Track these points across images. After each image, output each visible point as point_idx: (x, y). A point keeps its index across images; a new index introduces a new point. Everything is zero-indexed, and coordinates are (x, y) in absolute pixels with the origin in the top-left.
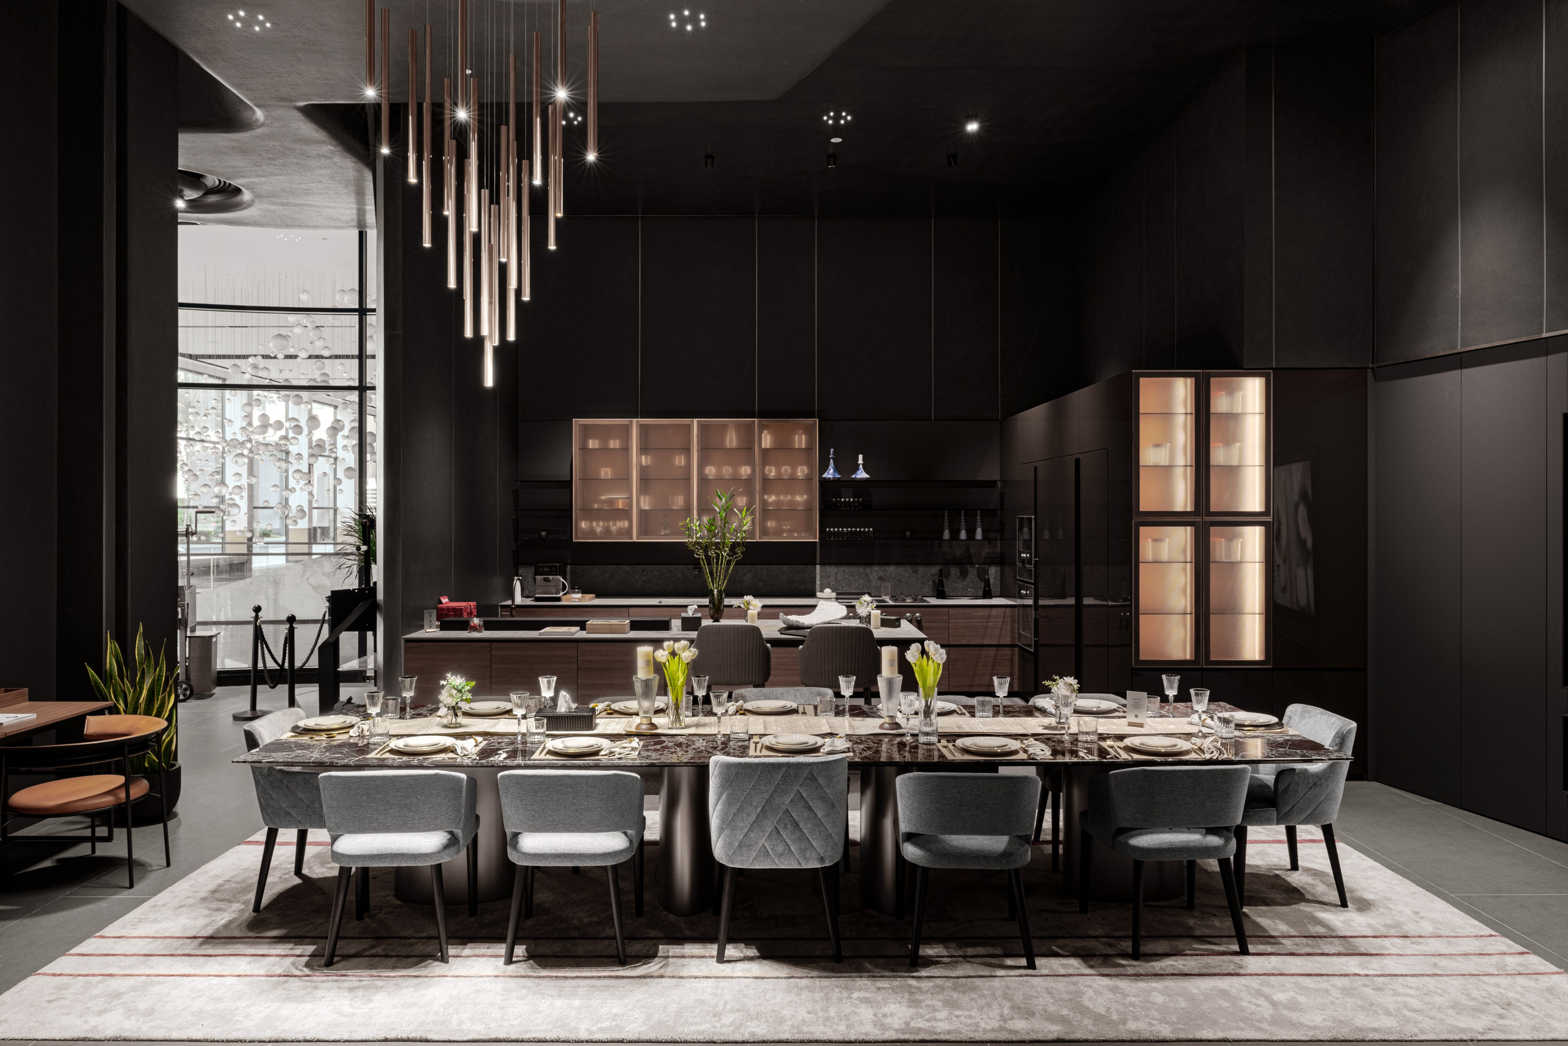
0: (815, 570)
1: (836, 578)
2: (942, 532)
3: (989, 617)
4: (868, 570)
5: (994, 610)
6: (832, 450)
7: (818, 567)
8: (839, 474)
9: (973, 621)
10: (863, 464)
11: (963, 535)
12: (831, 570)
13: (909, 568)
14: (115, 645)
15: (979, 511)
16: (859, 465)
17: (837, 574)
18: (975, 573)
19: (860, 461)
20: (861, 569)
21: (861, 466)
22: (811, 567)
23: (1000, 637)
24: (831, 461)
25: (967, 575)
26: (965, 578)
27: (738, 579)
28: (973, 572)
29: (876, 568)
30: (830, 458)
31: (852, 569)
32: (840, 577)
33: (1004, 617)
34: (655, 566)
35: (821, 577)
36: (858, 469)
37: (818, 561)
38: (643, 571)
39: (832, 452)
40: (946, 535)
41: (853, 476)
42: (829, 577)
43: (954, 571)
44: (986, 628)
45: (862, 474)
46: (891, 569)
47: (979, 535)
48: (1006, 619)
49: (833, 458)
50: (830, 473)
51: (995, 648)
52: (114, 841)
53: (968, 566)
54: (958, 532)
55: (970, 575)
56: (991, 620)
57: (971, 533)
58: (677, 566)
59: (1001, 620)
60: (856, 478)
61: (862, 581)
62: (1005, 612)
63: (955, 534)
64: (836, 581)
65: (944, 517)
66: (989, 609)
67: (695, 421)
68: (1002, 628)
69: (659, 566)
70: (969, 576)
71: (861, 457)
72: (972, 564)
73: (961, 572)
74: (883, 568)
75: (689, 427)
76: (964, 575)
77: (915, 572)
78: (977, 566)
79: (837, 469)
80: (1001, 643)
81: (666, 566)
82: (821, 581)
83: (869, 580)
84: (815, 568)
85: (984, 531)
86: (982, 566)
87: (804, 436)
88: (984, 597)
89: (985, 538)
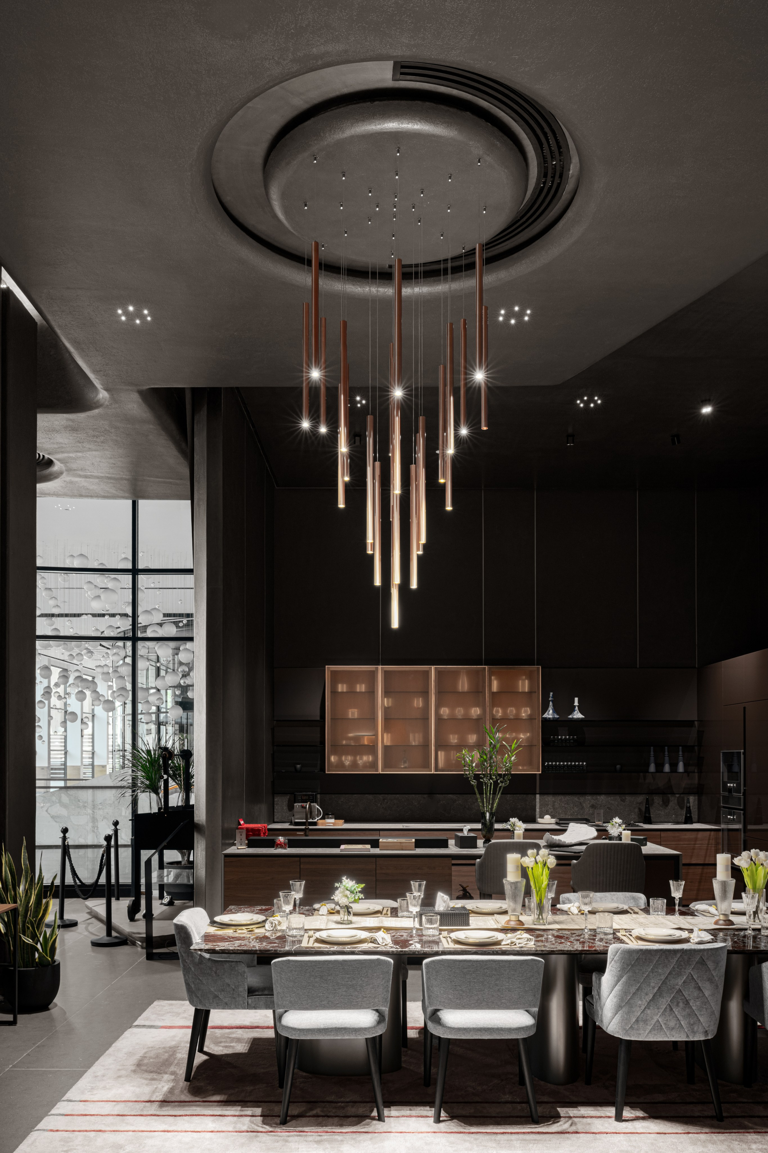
0: (535, 799)
1: (553, 806)
2: (648, 766)
3: (696, 839)
4: (582, 799)
5: (701, 833)
6: (551, 693)
7: (538, 796)
8: (558, 714)
9: (682, 843)
10: (578, 706)
11: (667, 768)
12: (550, 799)
13: (618, 797)
14: (8, 856)
15: (680, 748)
16: (575, 707)
17: (554, 802)
18: (676, 801)
19: (576, 703)
20: (575, 798)
21: (577, 708)
22: (532, 796)
23: (705, 857)
24: (551, 703)
25: (669, 804)
26: (667, 806)
27: (467, 806)
28: (673, 801)
29: (589, 797)
30: (549, 701)
31: (568, 798)
32: (557, 805)
33: (709, 839)
34: (394, 795)
35: (540, 805)
36: (574, 710)
37: (538, 791)
38: (384, 800)
39: (551, 695)
40: (652, 768)
41: (570, 716)
42: (547, 805)
43: (657, 800)
44: (694, 849)
45: (577, 715)
46: (602, 798)
47: (681, 768)
48: (711, 841)
49: (552, 701)
50: (550, 714)
51: (701, 867)
52: (18, 1025)
53: (669, 795)
54: (663, 765)
55: (671, 804)
56: (698, 842)
57: (674, 766)
58: (413, 795)
59: (707, 842)
60: (573, 718)
61: (576, 809)
62: (710, 835)
63: (660, 767)
64: (554, 808)
65: (650, 752)
66: (696, 833)
67: (433, 667)
68: (707, 849)
69: (398, 795)
70: (670, 805)
71: (576, 699)
72: (673, 793)
73: (663, 801)
74: (595, 797)
75: (427, 673)
76: (666, 803)
77: (623, 801)
78: (677, 795)
79: (555, 710)
80: (707, 862)
81: (404, 795)
82: (540, 808)
83: (583, 808)
84: (535, 797)
85: (685, 765)
86: (682, 795)
87: (527, 681)
88: (686, 823)
89: (686, 771)
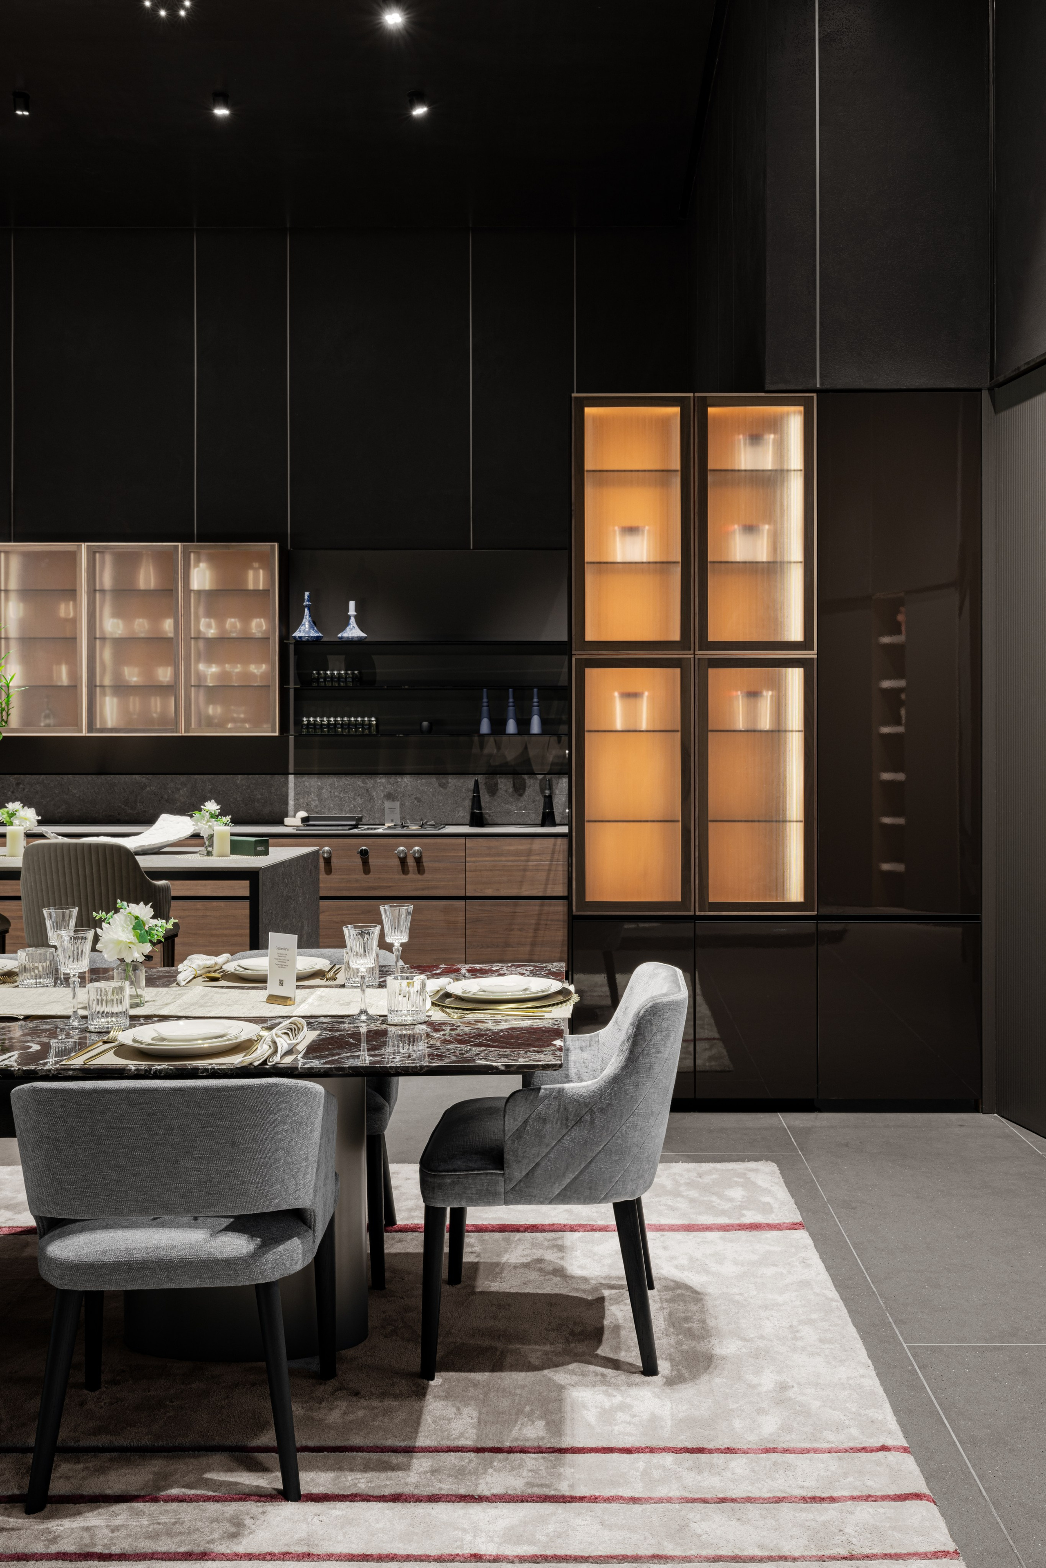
0: (286, 782)
1: (319, 795)
2: (479, 723)
3: (530, 852)
4: (370, 782)
5: (538, 841)
6: (307, 594)
7: (291, 778)
8: (320, 630)
9: (503, 859)
10: (355, 617)
11: (511, 727)
12: (312, 782)
13: (433, 780)
15: (535, 690)
16: (349, 617)
17: (320, 788)
18: (537, 787)
19: (352, 611)
20: (358, 781)
21: (352, 620)
22: (281, 778)
23: (546, 884)
24: (306, 611)
25: (524, 790)
26: (521, 795)
27: (166, 796)
28: (533, 785)
29: (382, 780)
30: (305, 607)
31: (345, 781)
32: (325, 793)
33: (553, 853)
34: (37, 777)
35: (296, 795)
36: (347, 624)
37: (291, 768)
38: (18, 784)
39: (306, 597)
40: (485, 727)
41: (339, 635)
42: (309, 793)
43: (505, 784)
44: (525, 870)
45: (353, 631)
46: (406, 780)
47: (536, 726)
48: (556, 856)
49: (309, 607)
50: (305, 630)
51: (538, 902)
53: (526, 777)
54: (504, 723)
55: (528, 791)
56: (532, 858)
57: (524, 725)
58: (70, 776)
59: (549, 858)
60: (342, 638)
61: (359, 801)
62: (555, 845)
63: (498, 726)
64: (320, 800)
65: (482, 698)
66: (529, 840)
67: (84, 546)
68: (550, 870)
69: (42, 777)
70: (526, 793)
71: (352, 604)
72: (532, 773)
73: (514, 786)
74: (393, 779)
75: (73, 557)
76: (519, 790)
77: (443, 786)
78: (540, 777)
79: (315, 623)
80: (548, 894)
81: (54, 776)
82: (296, 799)
83: (371, 798)
84: (287, 780)
85: (544, 722)
86: (548, 777)
87: (261, 572)
88: (543, 825)
89: (544, 732)
